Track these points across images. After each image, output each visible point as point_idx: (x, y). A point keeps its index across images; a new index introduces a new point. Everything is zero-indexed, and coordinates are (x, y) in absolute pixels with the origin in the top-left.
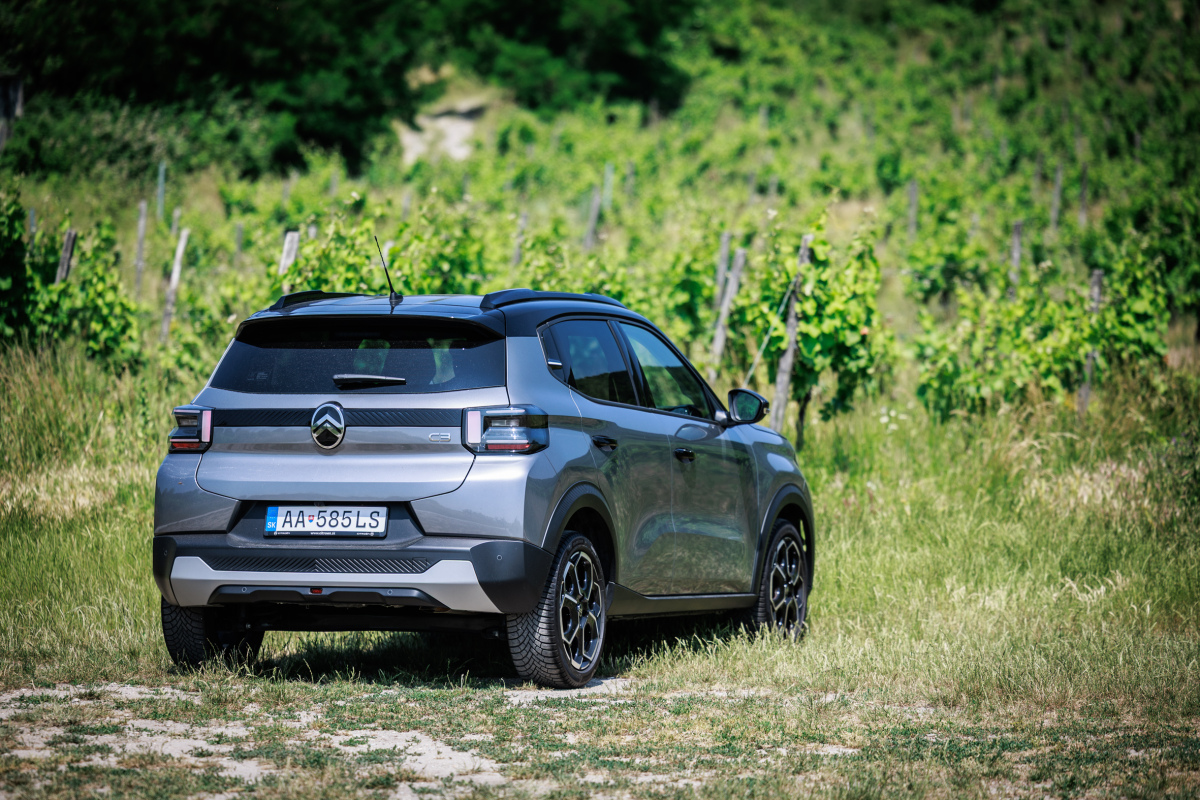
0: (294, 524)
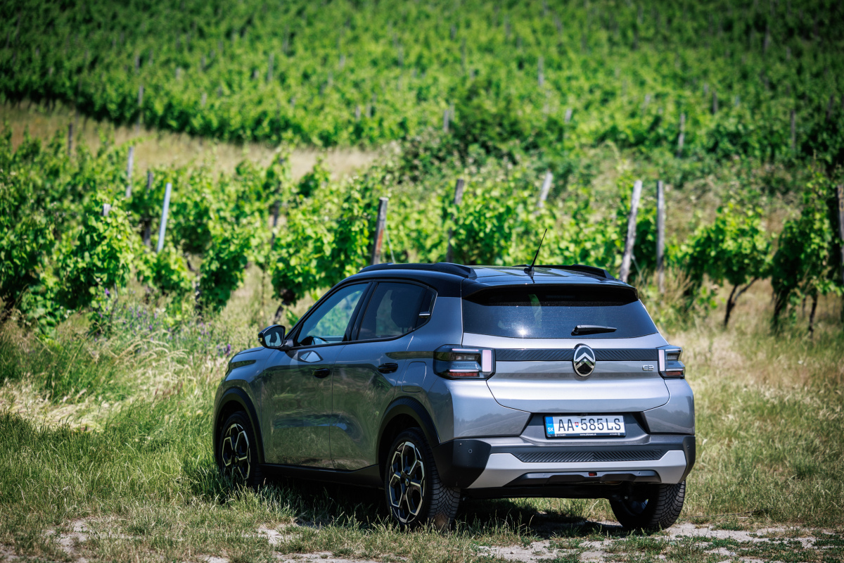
0: (566, 428)
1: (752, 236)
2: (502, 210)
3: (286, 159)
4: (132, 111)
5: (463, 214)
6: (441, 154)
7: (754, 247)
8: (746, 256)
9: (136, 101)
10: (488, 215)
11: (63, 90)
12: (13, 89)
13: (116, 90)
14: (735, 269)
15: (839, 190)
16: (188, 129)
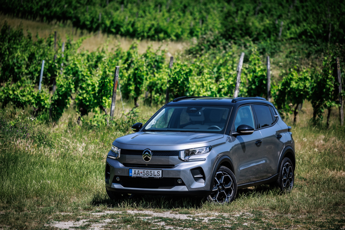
1: (305, 81)
2: (187, 71)
3: (136, 47)
4: (96, 24)
5: (173, 73)
6: (214, 44)
7: (305, 86)
8: (301, 90)
9: (98, 20)
10: (182, 73)
11: (70, 15)
12: (49, 15)
13: (90, 15)
14: (297, 96)
15: (337, 59)
16: (120, 33)
